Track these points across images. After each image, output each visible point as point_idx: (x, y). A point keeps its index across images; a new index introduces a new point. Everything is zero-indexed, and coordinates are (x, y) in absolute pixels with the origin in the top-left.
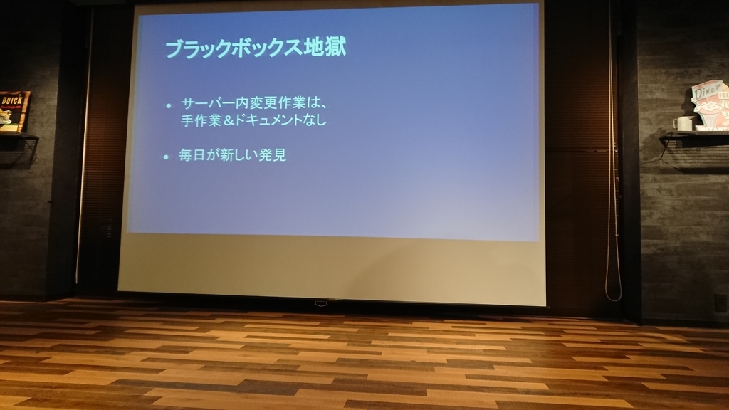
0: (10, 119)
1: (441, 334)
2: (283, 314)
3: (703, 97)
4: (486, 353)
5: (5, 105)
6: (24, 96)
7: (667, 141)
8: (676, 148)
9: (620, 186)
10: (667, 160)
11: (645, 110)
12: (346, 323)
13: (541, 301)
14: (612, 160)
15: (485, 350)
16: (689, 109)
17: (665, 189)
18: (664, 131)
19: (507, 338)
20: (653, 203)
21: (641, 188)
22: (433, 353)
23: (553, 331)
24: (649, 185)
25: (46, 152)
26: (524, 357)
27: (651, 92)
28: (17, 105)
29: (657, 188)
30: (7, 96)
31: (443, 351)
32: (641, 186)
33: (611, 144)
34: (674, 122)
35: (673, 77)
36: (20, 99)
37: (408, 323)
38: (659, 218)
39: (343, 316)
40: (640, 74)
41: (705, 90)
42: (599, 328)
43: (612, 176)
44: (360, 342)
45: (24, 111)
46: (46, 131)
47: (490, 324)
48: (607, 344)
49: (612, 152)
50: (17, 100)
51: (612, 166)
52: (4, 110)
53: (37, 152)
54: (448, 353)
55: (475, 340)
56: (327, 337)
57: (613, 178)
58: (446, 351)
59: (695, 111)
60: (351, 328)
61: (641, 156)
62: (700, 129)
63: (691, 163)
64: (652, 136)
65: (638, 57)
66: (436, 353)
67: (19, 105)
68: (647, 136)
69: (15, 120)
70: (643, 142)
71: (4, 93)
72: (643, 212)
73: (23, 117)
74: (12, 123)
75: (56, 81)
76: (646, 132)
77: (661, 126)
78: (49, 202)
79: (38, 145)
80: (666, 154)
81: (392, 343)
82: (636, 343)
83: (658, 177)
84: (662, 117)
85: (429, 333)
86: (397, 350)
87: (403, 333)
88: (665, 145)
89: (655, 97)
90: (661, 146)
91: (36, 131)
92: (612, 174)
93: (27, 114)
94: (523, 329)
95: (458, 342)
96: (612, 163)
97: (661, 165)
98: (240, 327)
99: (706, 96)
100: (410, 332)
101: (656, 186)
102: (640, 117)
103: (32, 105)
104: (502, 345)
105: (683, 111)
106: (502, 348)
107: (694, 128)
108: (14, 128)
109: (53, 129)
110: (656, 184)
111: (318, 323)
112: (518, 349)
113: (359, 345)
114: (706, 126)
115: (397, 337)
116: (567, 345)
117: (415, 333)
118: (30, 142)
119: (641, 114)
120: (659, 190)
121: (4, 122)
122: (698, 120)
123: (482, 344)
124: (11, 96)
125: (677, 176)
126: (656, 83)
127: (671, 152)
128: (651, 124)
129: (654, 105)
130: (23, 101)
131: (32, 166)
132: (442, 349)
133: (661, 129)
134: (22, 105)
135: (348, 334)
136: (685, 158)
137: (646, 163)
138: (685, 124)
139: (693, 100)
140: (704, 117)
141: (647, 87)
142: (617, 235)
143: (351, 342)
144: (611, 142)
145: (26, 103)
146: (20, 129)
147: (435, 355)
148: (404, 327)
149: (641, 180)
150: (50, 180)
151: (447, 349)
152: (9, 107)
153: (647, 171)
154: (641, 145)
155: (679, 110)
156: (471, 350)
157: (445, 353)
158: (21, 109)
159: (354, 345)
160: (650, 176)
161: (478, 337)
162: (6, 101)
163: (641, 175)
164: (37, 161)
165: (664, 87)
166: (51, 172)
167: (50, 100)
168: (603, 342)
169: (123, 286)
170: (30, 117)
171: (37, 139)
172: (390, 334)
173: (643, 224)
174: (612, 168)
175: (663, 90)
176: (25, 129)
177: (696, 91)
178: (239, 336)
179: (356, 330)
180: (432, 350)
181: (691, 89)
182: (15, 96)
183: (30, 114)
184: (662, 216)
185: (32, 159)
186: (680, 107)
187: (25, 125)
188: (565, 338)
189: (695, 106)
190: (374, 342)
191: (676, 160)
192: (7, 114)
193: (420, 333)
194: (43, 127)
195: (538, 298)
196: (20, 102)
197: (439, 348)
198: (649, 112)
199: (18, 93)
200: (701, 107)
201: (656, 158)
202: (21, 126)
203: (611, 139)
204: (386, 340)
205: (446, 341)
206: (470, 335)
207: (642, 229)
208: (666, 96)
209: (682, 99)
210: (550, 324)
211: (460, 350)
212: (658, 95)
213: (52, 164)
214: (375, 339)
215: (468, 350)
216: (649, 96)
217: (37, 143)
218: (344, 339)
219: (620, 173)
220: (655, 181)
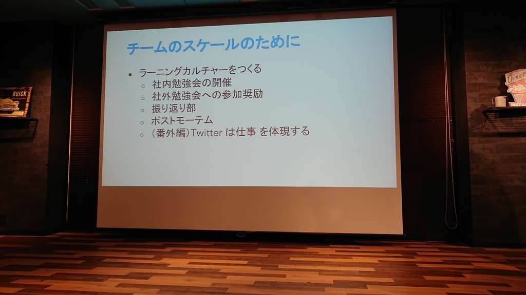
0: (19, 107)
1: (328, 258)
2: (213, 243)
3: (513, 81)
4: (361, 274)
5: (15, 97)
6: (28, 90)
7: (488, 114)
8: (494, 118)
9: (454, 145)
10: (488, 127)
11: (471, 91)
12: (259, 249)
13: (399, 231)
14: (448, 127)
15: (360, 272)
16: (503, 91)
17: (487, 148)
18: (486, 106)
19: (375, 260)
20: (479, 158)
21: (470, 148)
22: (323, 274)
23: (408, 253)
24: (476, 145)
25: (44, 130)
26: (390, 277)
27: (475, 78)
28: (23, 97)
29: (482, 147)
30: (16, 90)
31: (330, 273)
32: (470, 146)
33: (448, 116)
34: (493, 100)
35: (491, 68)
36: (25, 93)
37: (303, 248)
38: (484, 169)
39: (256, 244)
40: (467, 65)
41: (515, 76)
42: (442, 250)
44: (269, 266)
45: (28, 101)
46: (44, 115)
47: (363, 248)
48: (448, 264)
49: (448, 121)
50: (23, 94)
51: (448, 131)
52: (14, 101)
53: (37, 130)
54: (333, 275)
55: (353, 263)
56: (246, 262)
57: (449, 140)
58: (332, 273)
59: (508, 91)
60: (262, 254)
61: (469, 125)
62: (512, 104)
63: (506, 129)
64: (477, 110)
65: (466, 54)
66: (325, 275)
67: (25, 97)
68: (473, 110)
69: (22, 108)
70: (471, 115)
71: (14, 88)
72: (472, 165)
73: (27, 105)
74: (20, 110)
75: (50, 79)
76: (473, 107)
77: (483, 103)
78: (46, 165)
80: (488, 122)
81: (293, 267)
82: (469, 263)
83: (482, 139)
84: (484, 96)
85: (319, 257)
86: (297, 273)
87: (300, 257)
88: (487, 117)
89: (478, 82)
90: (483, 117)
91: (37, 115)
92: (448, 137)
93: (30, 103)
94: (387, 252)
95: (340, 265)
96: (448, 129)
97: (484, 131)
98: (183, 254)
99: (516, 80)
100: (307, 257)
101: (480, 146)
102: (467, 97)
103: (33, 96)
104: (372, 267)
105: (499, 92)
106: (372, 269)
107: (507, 104)
108: (21, 114)
109: (48, 113)
110: (480, 144)
111: (239, 250)
112: (384, 270)
113: (269, 269)
114: (516, 103)
115: (296, 261)
116: (420, 265)
117: (309, 257)
118: (32, 123)
119: (469, 95)
120: (483, 149)
121: (14, 109)
122: (510, 98)
123: (357, 266)
124: (19, 91)
125: (495, 138)
126: (479, 72)
127: (491, 121)
128: (476, 102)
129: (478, 88)
130: (27, 94)
131: (34, 140)
132: (329, 271)
133: (483, 105)
134: (27, 97)
135: (261, 259)
136: (501, 126)
137: (473, 130)
138: (500, 102)
139: (506, 84)
140: (514, 96)
141: (472, 75)
142: (453, 181)
143: (264, 267)
144: (447, 114)
145: (29, 95)
146: (26, 114)
147: (323, 276)
148: (301, 252)
149: (470, 142)
150: (47, 149)
151: (333, 271)
152: (18, 98)
153: (474, 135)
154: (469, 116)
155: (497, 91)
156: (350, 272)
157: (331, 275)
158: (26, 100)
159: (266, 269)
160: (476, 139)
161: (355, 260)
162: (15, 94)
163: (469, 138)
164: (37, 136)
165: (485, 75)
166: (48, 144)
167: (47, 92)
168: (445, 263)
169: (100, 224)
170: (32, 105)
171: (37, 120)
172: (291, 259)
173: (472, 173)
174: (448, 133)
175: (484, 77)
176: (28, 114)
177: (508, 77)
178: (183, 263)
179: (266, 256)
180: (322, 273)
181: (505, 76)
182: (21, 91)
183: (32, 103)
184: (486, 168)
185: (34, 134)
186: (497, 89)
187: (29, 111)
188: (418, 259)
189: (508, 88)
190: (280, 266)
191: (495, 127)
192: (16, 104)
193: (312, 257)
194: (41, 112)
195: (396, 227)
196: (25, 94)
197: (327, 271)
198: (474, 93)
199: (23, 88)
200: (512, 88)
201: (481, 126)
202: (26, 112)
203: (447, 112)
204: (288, 264)
205: (332, 264)
206: (349, 259)
207: (471, 177)
208: (486, 81)
209: (498, 83)
210: (406, 247)
211: (341, 271)
212: (481, 80)
213: (47, 138)
214: (281, 264)
215: (348, 271)
216: (474, 81)
217: (37, 123)
218: (259, 264)
219: (454, 137)
220: (480, 142)
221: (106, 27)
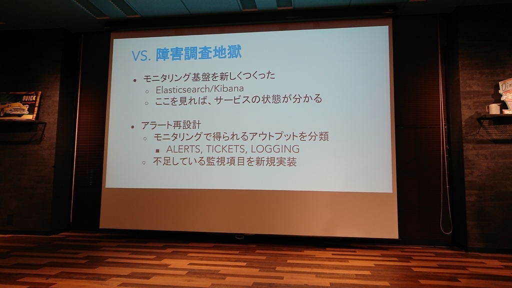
0: (28, 111)
1: (325, 261)
2: (212, 245)
3: (507, 89)
4: (358, 277)
5: (25, 101)
6: (37, 95)
7: (482, 121)
8: (488, 125)
9: (449, 151)
10: (483, 134)
11: (465, 99)
12: (257, 251)
13: (395, 235)
14: (443, 133)
15: (356, 275)
16: (497, 98)
17: (482, 155)
18: (480, 114)
19: (371, 264)
20: (473, 165)
21: (465, 154)
22: (320, 277)
23: (404, 258)
24: (470, 152)
25: (51, 133)
26: (385, 280)
27: (470, 86)
28: (32, 101)
29: (476, 153)
30: (26, 95)
31: (327, 276)
32: (464, 152)
33: (442, 122)
34: (487, 107)
35: (485, 76)
36: (34, 97)
37: (301, 251)
38: (478, 176)
39: (255, 246)
40: (461, 73)
41: (509, 84)
42: (437, 255)
43: (443, 145)
44: (267, 268)
45: (37, 105)
46: (52, 119)
47: (359, 252)
48: (444, 268)
49: (442, 128)
50: (32, 98)
51: (443, 137)
52: (24, 105)
53: (45, 133)
54: (330, 278)
55: (349, 266)
56: (245, 264)
57: (444, 146)
59: (502, 99)
60: (260, 256)
61: (464, 132)
62: (506, 112)
63: (500, 136)
64: (471, 117)
65: (460, 62)
66: (322, 277)
67: (34, 101)
68: (468, 117)
69: (31, 111)
70: (465, 122)
71: (24, 93)
72: (466, 171)
73: (36, 109)
74: (29, 114)
75: (58, 84)
76: (467, 114)
77: (478, 110)
78: (53, 167)
79: (46, 128)
80: (482, 129)
81: (290, 269)
82: (464, 268)
83: (476, 146)
84: (478, 104)
85: (316, 260)
86: (294, 275)
87: (298, 260)
88: (481, 124)
89: (472, 90)
90: (477, 123)
91: (45, 119)
92: (443, 143)
93: (39, 107)
94: (383, 256)
95: (337, 268)
96: (443, 135)
97: (478, 137)
98: (184, 256)
99: (509, 88)
100: (304, 260)
101: (475, 152)
102: (462, 104)
103: (42, 101)
104: (368, 270)
105: (493, 100)
106: (368, 273)
107: (501, 112)
108: (30, 117)
109: (56, 117)
110: (474, 151)
111: (237, 252)
112: (380, 273)
113: (267, 271)
114: (510, 110)
115: (294, 263)
116: (415, 269)
117: (306, 260)
118: (41, 126)
119: (463, 102)
120: (478, 155)
121: (24, 112)
122: (504, 106)
123: (353, 269)
124: (29, 95)
125: (490, 145)
126: (473, 80)
127: (485, 128)
128: (470, 109)
129: (472, 95)
130: (36, 98)
131: (42, 143)
132: (326, 274)
133: (477, 112)
134: (36, 101)
135: (259, 262)
136: (495, 133)
137: (467, 136)
138: (494, 109)
139: (500, 92)
140: (508, 104)
141: (467, 83)
142: (448, 186)
143: (262, 269)
145: (38, 100)
146: (34, 117)
147: (321, 279)
148: (298, 255)
149: (465, 148)
150: (54, 152)
151: (329, 274)
152: (27, 103)
153: (468, 142)
154: (463, 123)
155: (490, 98)
156: (347, 275)
157: (328, 278)
158: (35, 104)
159: (264, 271)
160: (471, 146)
161: (351, 263)
162: (25, 98)
163: (464, 145)
164: (45, 138)
165: (479, 83)
166: (55, 146)
167: (55, 97)
168: (440, 267)
169: (103, 225)
170: (41, 109)
171: (45, 124)
172: (289, 261)
173: (466, 179)
174: (443, 139)
175: (478, 85)
176: (37, 117)
177: (502, 85)
178: (183, 263)
179: (264, 258)
180: (319, 275)
181: (498, 84)
182: (31, 95)
183: (41, 107)
184: (480, 174)
185: (42, 137)
186: (491, 97)
187: (37, 114)
188: (413, 263)
189: (501, 96)
190: (278, 269)
191: (489, 134)
192: (26, 108)
193: (309, 260)
194: (49, 115)
195: (392, 232)
196: (34, 99)
197: (324, 273)
198: (469, 100)
199: (33, 93)
200: (506, 96)
201: (475, 133)
202: (35, 115)
203: (442, 119)
204: (286, 266)
205: (328, 267)
206: (345, 262)
207: (466, 183)
208: (480, 89)
209: (492, 91)
210: (402, 252)
211: (338, 274)
212: (475, 88)
213: (55, 141)
214: (278, 266)
215: (344, 274)
216: (468, 89)
217: (45, 126)
218: (257, 266)
219: (448, 143)
220: (475, 149)
221: (112, 35)
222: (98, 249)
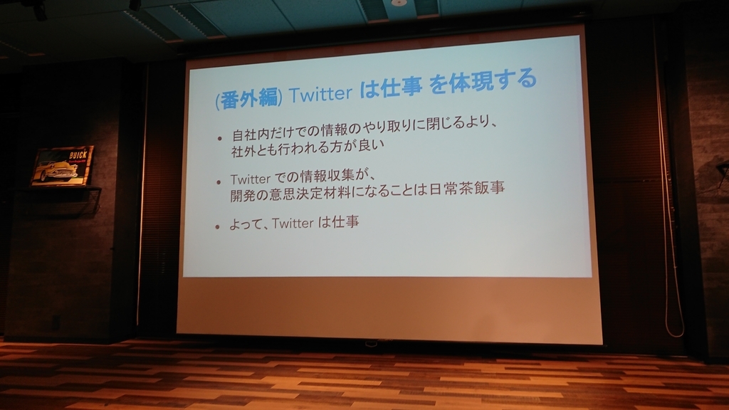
0: (77, 172)
1: (494, 378)
2: (332, 356)
4: (543, 401)
5: (72, 159)
6: (88, 150)
7: (725, 169)
9: (675, 215)
10: (727, 189)
11: (698, 137)
12: (397, 365)
13: (598, 340)
14: (665, 190)
15: (541, 398)
17: (726, 219)
18: (722, 159)
19: (563, 382)
20: (713, 234)
21: (699, 219)
22: (488, 402)
23: (611, 372)
24: (708, 216)
25: (108, 202)
26: (584, 406)
27: (704, 119)
28: (82, 159)
29: (717, 218)
30: (74, 151)
31: (498, 400)
32: (699, 216)
33: (664, 173)
36: (85, 153)
37: (459, 364)
38: (721, 250)
39: (393, 357)
40: (690, 101)
42: (662, 368)
43: (666, 206)
44: (410, 389)
45: (89, 164)
46: (108, 182)
47: (544, 365)
49: (665, 181)
50: (82, 155)
51: (665, 195)
52: (71, 164)
53: (100, 202)
54: (503, 403)
55: (531, 385)
56: (379, 383)
57: (667, 208)
58: (500, 400)
60: (401, 371)
61: (697, 185)
64: (708, 165)
65: (688, 84)
66: (491, 402)
67: (84, 159)
68: (703, 164)
69: (80, 173)
70: (699, 171)
71: (71, 148)
72: (703, 244)
73: (87, 170)
74: (78, 177)
75: (117, 135)
76: (701, 160)
77: (718, 154)
78: (111, 249)
79: (101, 195)
80: (725, 182)
81: (444, 390)
82: (704, 388)
83: (717, 207)
84: (718, 144)
85: (482, 378)
86: (451, 399)
88: (724, 174)
89: (709, 124)
90: (717, 173)
91: (99, 183)
92: (666, 203)
93: (91, 167)
94: (580, 370)
95: (513, 388)
96: (665, 192)
97: (720, 193)
98: (292, 371)
100: (464, 376)
101: (715, 216)
102: (693, 145)
103: (95, 158)
104: (558, 391)
106: (558, 395)
108: (80, 181)
109: (114, 180)
110: (715, 214)
111: (369, 366)
112: (576, 396)
113: (411, 393)
115: (449, 382)
116: (629, 390)
117: (467, 377)
118: (94, 193)
119: (694, 142)
120: (719, 220)
121: (71, 175)
123: (537, 390)
124: (77, 151)
126: (709, 109)
128: (706, 152)
129: (709, 132)
130: (87, 155)
131: (96, 216)
132: (496, 397)
133: (717, 156)
134: (87, 159)
135: (400, 379)
137: (702, 193)
141: (700, 114)
142: (675, 267)
143: (404, 390)
144: (664, 170)
145: (90, 157)
146: (85, 181)
147: (489, 404)
148: (456, 370)
149: (699, 210)
150: (112, 228)
151: (502, 397)
152: (76, 161)
153: (704, 201)
154: (696, 174)
156: (527, 398)
157: (500, 402)
158: (86, 163)
159: (407, 393)
160: (709, 207)
161: (533, 381)
162: (73, 155)
163: (698, 205)
164: (100, 210)
165: (719, 113)
166: (113, 221)
167: (112, 152)
168: (667, 387)
169: (181, 329)
170: (94, 170)
171: (100, 190)
172: (442, 379)
173: (703, 256)
174: (666, 197)
175: (718, 116)
176: (89, 181)
178: (291, 382)
179: (407, 374)
180: (486, 399)
182: (80, 151)
183: (94, 166)
184: (724, 248)
185: (95, 208)
187: (89, 177)
188: (625, 381)
190: (426, 389)
192: (74, 168)
193: (472, 377)
194: (105, 178)
195: (593, 334)
196: (84, 156)
197: (493, 396)
198: (703, 140)
199: (83, 147)
201: (715, 187)
202: (86, 178)
203: (664, 168)
204: (438, 386)
205: (500, 387)
206: (524, 379)
207: (703, 261)
208: (721, 122)
210: (608, 364)
211: (515, 398)
212: (712, 121)
213: (113, 213)
214: (427, 386)
215: (523, 398)
216: (702, 123)
217: (100, 193)
218: (397, 385)
219: (674, 203)
220: (714, 210)
221: (188, 64)
222: (174, 362)
